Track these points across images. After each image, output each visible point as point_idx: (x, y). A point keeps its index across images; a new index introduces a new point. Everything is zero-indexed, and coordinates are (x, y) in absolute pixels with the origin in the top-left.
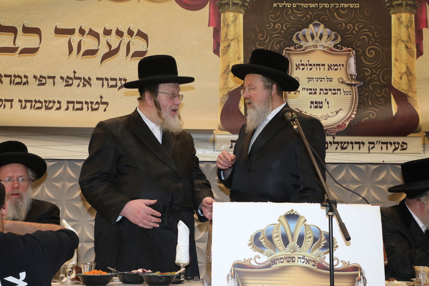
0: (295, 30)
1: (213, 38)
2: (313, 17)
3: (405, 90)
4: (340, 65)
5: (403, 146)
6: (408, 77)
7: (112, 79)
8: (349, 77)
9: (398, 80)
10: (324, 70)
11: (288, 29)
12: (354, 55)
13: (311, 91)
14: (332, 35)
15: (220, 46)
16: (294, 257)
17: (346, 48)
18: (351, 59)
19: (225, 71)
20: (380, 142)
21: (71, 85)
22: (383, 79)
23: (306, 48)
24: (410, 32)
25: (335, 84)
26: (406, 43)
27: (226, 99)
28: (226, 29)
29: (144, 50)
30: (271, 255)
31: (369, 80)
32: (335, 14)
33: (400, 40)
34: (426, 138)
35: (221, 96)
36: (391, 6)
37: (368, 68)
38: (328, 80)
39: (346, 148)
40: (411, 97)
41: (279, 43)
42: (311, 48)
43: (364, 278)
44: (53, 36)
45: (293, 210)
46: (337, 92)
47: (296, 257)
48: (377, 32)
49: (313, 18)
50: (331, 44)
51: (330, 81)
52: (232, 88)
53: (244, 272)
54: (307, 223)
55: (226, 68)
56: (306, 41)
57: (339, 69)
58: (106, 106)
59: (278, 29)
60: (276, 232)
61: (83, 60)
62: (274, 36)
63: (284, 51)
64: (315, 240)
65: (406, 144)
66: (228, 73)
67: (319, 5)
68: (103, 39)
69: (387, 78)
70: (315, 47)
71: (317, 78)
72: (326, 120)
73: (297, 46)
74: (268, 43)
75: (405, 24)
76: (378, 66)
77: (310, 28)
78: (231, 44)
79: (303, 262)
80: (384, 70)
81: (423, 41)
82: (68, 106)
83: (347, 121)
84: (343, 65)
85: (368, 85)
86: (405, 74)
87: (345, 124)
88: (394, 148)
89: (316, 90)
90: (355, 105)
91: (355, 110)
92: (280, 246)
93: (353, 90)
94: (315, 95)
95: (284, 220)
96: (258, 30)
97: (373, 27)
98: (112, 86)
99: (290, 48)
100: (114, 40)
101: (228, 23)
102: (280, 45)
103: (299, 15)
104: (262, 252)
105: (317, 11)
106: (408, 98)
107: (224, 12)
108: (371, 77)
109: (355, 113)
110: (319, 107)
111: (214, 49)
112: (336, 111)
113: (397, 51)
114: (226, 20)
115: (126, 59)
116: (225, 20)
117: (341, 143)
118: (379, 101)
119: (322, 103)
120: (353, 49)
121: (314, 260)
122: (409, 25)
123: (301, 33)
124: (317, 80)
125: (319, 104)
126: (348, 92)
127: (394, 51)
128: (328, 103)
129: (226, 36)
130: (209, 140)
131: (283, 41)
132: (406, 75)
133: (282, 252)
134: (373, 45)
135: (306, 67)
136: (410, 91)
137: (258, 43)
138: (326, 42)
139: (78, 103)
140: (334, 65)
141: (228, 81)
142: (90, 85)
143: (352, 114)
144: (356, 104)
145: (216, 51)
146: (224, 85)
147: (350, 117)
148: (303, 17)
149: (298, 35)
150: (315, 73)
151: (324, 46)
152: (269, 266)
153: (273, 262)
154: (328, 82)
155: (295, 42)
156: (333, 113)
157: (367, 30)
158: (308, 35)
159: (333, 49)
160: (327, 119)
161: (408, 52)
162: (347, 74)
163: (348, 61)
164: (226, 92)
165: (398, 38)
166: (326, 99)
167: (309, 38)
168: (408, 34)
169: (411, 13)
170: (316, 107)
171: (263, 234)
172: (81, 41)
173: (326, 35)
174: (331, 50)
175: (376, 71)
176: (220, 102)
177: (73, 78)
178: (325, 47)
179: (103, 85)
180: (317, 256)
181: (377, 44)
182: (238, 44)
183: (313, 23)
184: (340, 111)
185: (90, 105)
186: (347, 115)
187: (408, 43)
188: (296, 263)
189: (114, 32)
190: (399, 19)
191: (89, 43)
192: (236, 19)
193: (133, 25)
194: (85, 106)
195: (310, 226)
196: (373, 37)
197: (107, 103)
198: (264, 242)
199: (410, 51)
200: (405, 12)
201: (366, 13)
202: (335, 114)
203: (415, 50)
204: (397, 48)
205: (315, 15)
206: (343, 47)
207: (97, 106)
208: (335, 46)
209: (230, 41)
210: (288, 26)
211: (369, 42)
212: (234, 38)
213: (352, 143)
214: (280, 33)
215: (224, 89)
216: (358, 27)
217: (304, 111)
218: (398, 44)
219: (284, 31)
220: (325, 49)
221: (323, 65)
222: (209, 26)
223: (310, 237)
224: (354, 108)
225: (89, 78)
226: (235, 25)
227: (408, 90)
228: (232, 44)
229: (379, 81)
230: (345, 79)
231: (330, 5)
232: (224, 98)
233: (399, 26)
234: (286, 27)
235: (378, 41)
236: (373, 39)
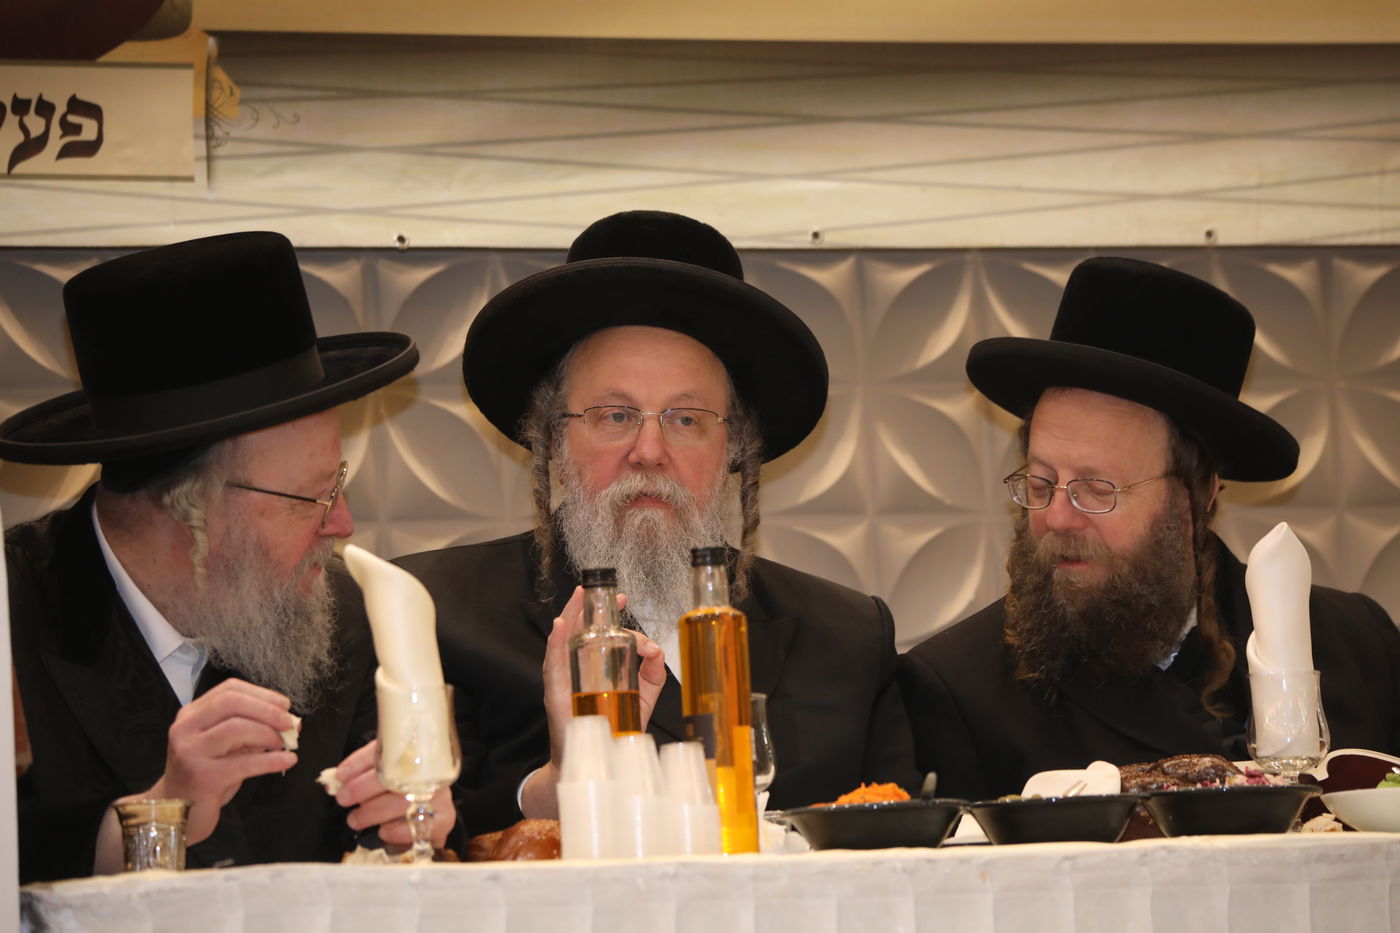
5: (77, 129)
34: (220, 75)
65: (94, 112)
88: (20, 138)
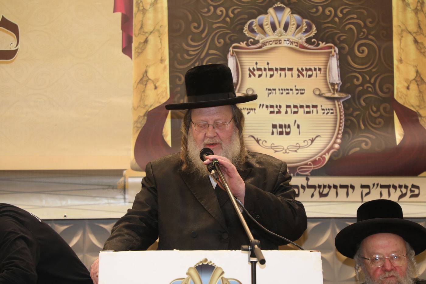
0: (246, 16)
1: (122, 29)
3: (415, 106)
4: (315, 69)
5: (414, 191)
6: (419, 86)
8: (328, 88)
9: (404, 91)
10: (292, 76)
11: (236, 16)
12: (336, 54)
13: (272, 110)
14: (303, 24)
15: (132, 43)
17: (324, 43)
18: (332, 59)
19: (141, 79)
20: (378, 185)
22: (381, 90)
23: (264, 44)
24: (420, 19)
25: (309, 98)
26: (414, 35)
27: (142, 122)
28: (141, 16)
29: (13, 48)
31: (360, 91)
33: (405, 30)
35: (136, 118)
37: (359, 73)
38: (297, 92)
39: (326, 195)
40: (424, 117)
41: (223, 36)
42: (271, 44)
45: (206, 260)
46: (311, 111)
48: (370, 20)
50: (301, 38)
51: (302, 94)
52: (151, 106)
54: (225, 276)
55: (142, 76)
56: (264, 33)
57: (314, 75)
59: (220, 16)
62: (215, 26)
63: (231, 49)
65: (418, 187)
66: (145, 83)
69: (387, 88)
70: (277, 42)
71: (282, 90)
72: (295, 153)
73: (251, 42)
74: (207, 35)
75: (412, 7)
77: (269, 14)
78: (149, 38)
80: (383, 76)
83: (327, 154)
84: (320, 69)
85: (359, 98)
86: (414, 82)
87: (324, 158)
88: (400, 194)
89: (280, 107)
90: (339, 130)
91: (340, 136)
93: (335, 107)
94: (278, 115)
95: (194, 273)
96: (190, 17)
97: (365, 13)
99: (240, 44)
101: (145, 7)
102: (224, 40)
106: (419, 118)
108: (363, 87)
109: (339, 141)
110: (284, 133)
111: (124, 47)
112: (311, 139)
113: (401, 48)
114: (141, 2)
116: (139, 2)
117: (320, 187)
118: (375, 124)
119: (289, 126)
120: (336, 45)
122: (419, 8)
123: (256, 22)
124: (281, 92)
125: (285, 127)
126: (329, 109)
127: (398, 48)
128: (298, 127)
129: (142, 27)
130: (117, 186)
131: (229, 33)
132: (416, 83)
134: (364, 39)
135: (264, 73)
136: (423, 108)
137: (191, 36)
138: (294, 34)
140: (306, 69)
141: (145, 94)
143: (335, 142)
144: (341, 128)
145: (127, 50)
146: (140, 101)
147: (332, 148)
149: (251, 24)
150: (278, 81)
151: (292, 41)
154: (298, 95)
155: (247, 35)
156: (306, 142)
157: (355, 16)
158: (267, 24)
159: (305, 45)
160: (298, 151)
161: (418, 49)
162: (327, 82)
163: (327, 63)
164: (143, 112)
165: (403, 27)
166: (295, 121)
167: (268, 28)
168: (417, 21)
170: (281, 133)
173: (294, 24)
174: (302, 46)
175: (370, 79)
176: (134, 127)
178: (292, 43)
181: (370, 37)
182: (161, 40)
183: (274, 6)
184: (317, 139)
186: (327, 145)
187: (418, 35)
192: (156, 1)
195: (229, 280)
196: (366, 26)
199: (420, 47)
202: (309, 144)
204: (401, 43)
206: (320, 42)
208: (308, 41)
209: (147, 35)
210: (236, 12)
211: (358, 34)
212: (154, 29)
213: (335, 187)
214: (224, 21)
215: (139, 108)
216: (341, 12)
217: (263, 139)
218: (402, 37)
219: (230, 18)
220: (293, 46)
221: (290, 70)
222: (115, 11)
224: (338, 134)
226: (156, 10)
227: (419, 106)
228: (151, 39)
229: (376, 93)
230: (324, 90)
232: (140, 121)
233: (404, 10)
234: (233, 12)
235: (372, 33)
236: (365, 30)
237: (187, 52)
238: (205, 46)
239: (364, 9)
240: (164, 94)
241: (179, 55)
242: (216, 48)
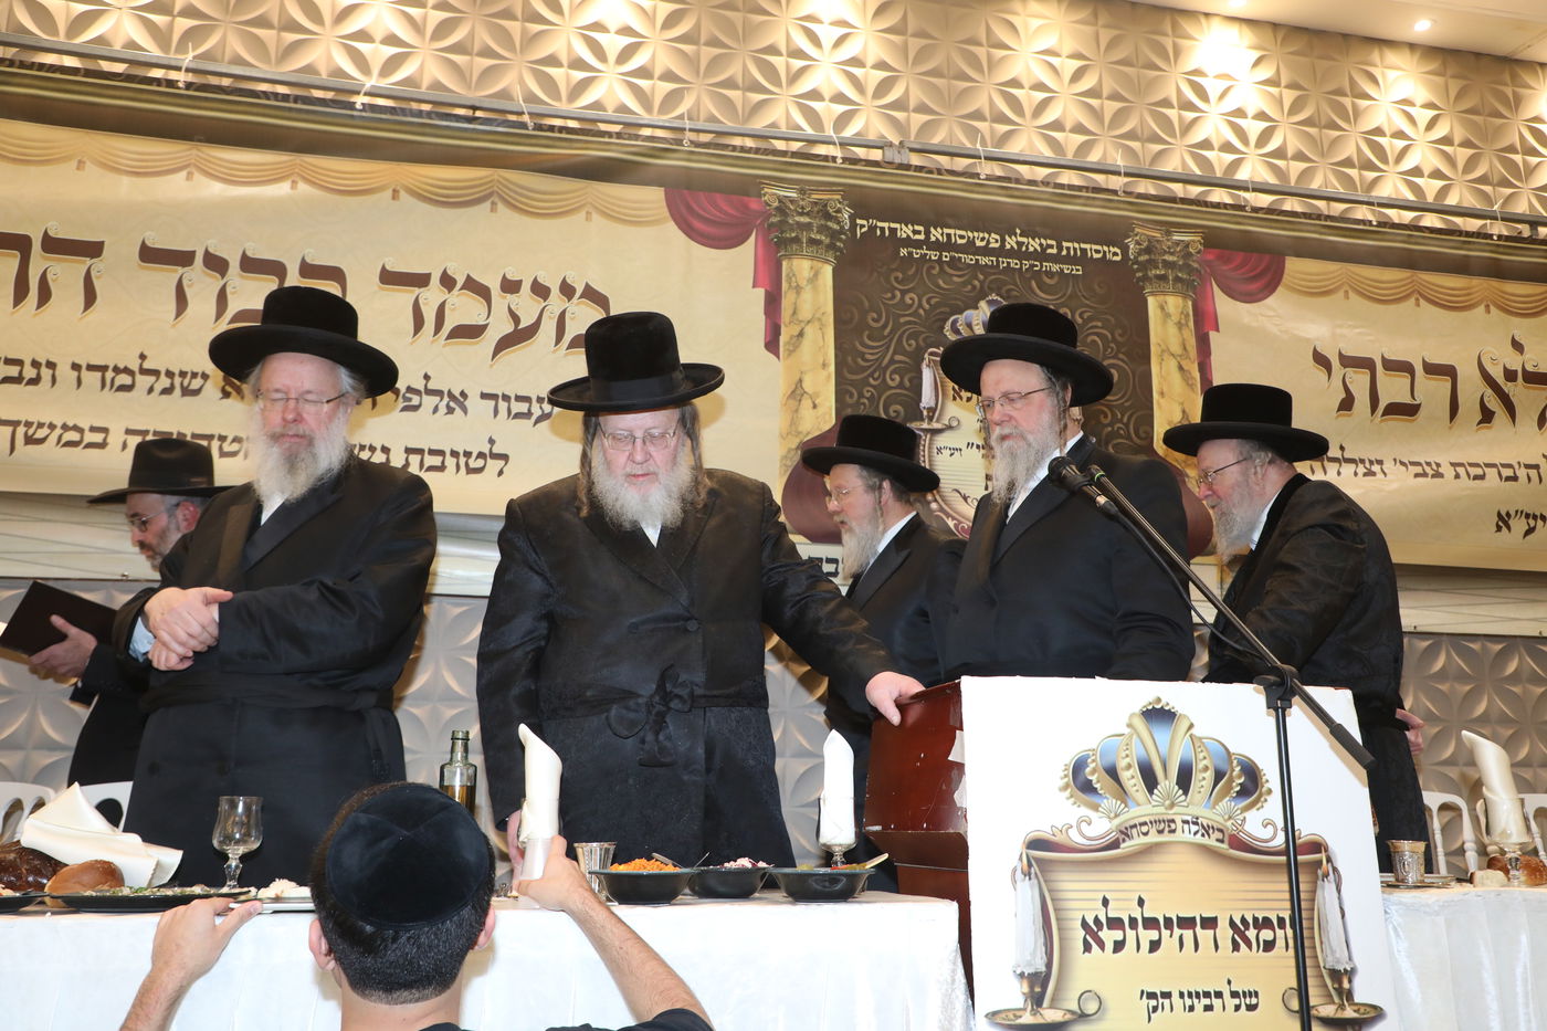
0: (947, 310)
1: (765, 313)
2: (986, 284)
7: (519, 399)
11: (933, 307)
13: (986, 452)
15: (780, 334)
16: (1173, 821)
19: (793, 392)
21: (416, 408)
22: (1139, 437)
24: (1185, 337)
26: (1178, 359)
28: (794, 295)
30: (1116, 816)
31: (1109, 433)
32: (1034, 284)
33: (1166, 351)
35: (784, 452)
36: (1145, 278)
37: (1108, 406)
41: (914, 336)
43: (1335, 870)
44: (376, 288)
45: (1159, 700)
47: (1178, 820)
48: (1120, 331)
49: (986, 288)
52: (808, 434)
53: (1051, 861)
55: (794, 387)
58: (503, 462)
59: (911, 306)
60: (1124, 755)
61: (447, 348)
62: (902, 320)
63: (926, 356)
64: (1219, 775)
66: (798, 398)
67: (998, 261)
68: (500, 301)
69: (1144, 431)
74: (890, 333)
75: (1175, 318)
76: (1126, 404)
77: (980, 309)
78: (806, 330)
79: (1195, 833)
80: (1139, 413)
81: (1212, 358)
82: (407, 459)
85: (1107, 444)
92: (1137, 791)
95: (1140, 724)
96: (867, 304)
97: (1112, 319)
98: (518, 416)
99: (939, 349)
100: (527, 307)
101: (799, 284)
102: (916, 341)
103: (956, 279)
104: (1095, 808)
105: (994, 274)
107: (789, 257)
108: (1113, 427)
111: (767, 341)
113: (1161, 375)
114: (794, 275)
115: (554, 352)
116: (791, 274)
121: (1220, 827)
122: (1183, 321)
123: (961, 319)
127: (1157, 375)
129: (794, 313)
131: (923, 332)
133: (1144, 807)
134: (1113, 357)
137: (867, 332)
139: (432, 452)
141: (799, 415)
142: (465, 410)
145: (772, 345)
146: (791, 425)
148: (964, 284)
149: (955, 322)
152: (1115, 845)
153: (1125, 833)
155: (949, 337)
157: (1099, 324)
158: (978, 324)
161: (1186, 380)
164: (795, 443)
165: (1163, 347)
168: (1182, 340)
169: (1185, 297)
171: (1093, 761)
172: (444, 302)
175: (1123, 416)
176: (781, 466)
177: (423, 390)
179: (496, 412)
180: (1226, 817)
181: (1121, 356)
182: (823, 333)
183: (987, 299)
185: (462, 460)
187: (1183, 359)
188: (1178, 836)
189: (526, 287)
190: (1162, 308)
191: (465, 309)
192: (816, 275)
193: (573, 273)
194: (450, 462)
195: (1204, 740)
196: (1114, 339)
197: (505, 457)
198: (1098, 782)
199: (1188, 377)
200: (1174, 293)
201: (1096, 287)
203: (1197, 375)
204: (1161, 368)
205: (991, 282)
207: (480, 463)
209: (803, 324)
210: (933, 301)
211: (1105, 350)
212: (813, 317)
214: (914, 314)
215: (790, 436)
216: (1081, 316)
218: (1163, 360)
219: (924, 310)
222: (754, 287)
223: (1206, 769)
225: (463, 394)
226: (815, 289)
228: (809, 330)
229: (1128, 437)
231: (1021, 264)
232: (791, 457)
233: (1164, 323)
234: (928, 302)
235: (1123, 350)
236: (1112, 345)
237: (862, 356)
238: (888, 348)
239: (1113, 316)
240: (827, 417)
241: (850, 358)
242: (905, 353)
